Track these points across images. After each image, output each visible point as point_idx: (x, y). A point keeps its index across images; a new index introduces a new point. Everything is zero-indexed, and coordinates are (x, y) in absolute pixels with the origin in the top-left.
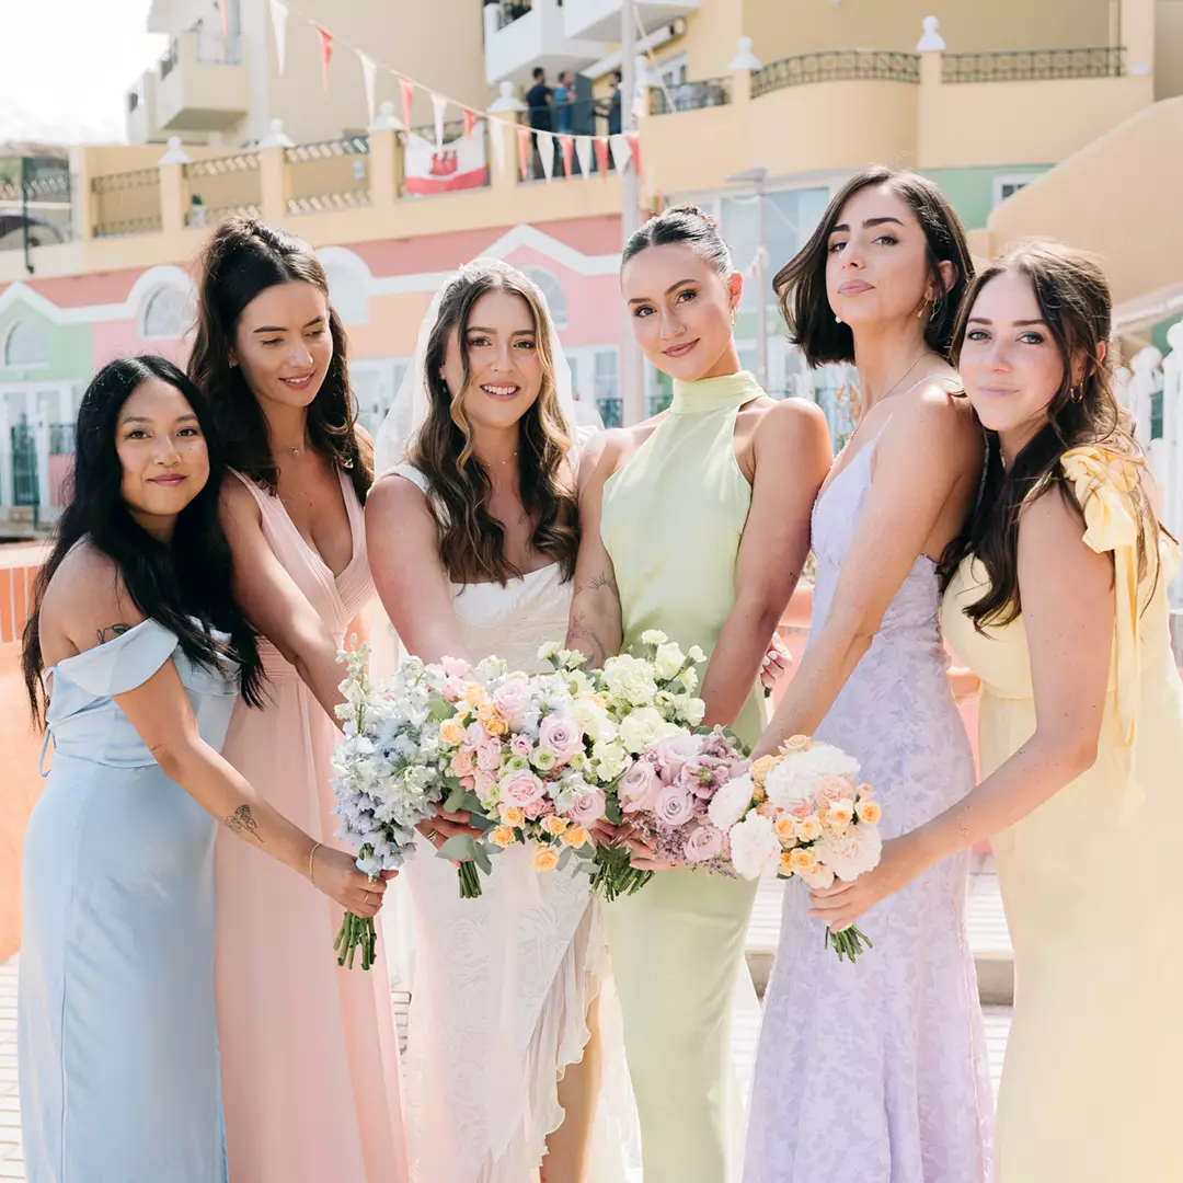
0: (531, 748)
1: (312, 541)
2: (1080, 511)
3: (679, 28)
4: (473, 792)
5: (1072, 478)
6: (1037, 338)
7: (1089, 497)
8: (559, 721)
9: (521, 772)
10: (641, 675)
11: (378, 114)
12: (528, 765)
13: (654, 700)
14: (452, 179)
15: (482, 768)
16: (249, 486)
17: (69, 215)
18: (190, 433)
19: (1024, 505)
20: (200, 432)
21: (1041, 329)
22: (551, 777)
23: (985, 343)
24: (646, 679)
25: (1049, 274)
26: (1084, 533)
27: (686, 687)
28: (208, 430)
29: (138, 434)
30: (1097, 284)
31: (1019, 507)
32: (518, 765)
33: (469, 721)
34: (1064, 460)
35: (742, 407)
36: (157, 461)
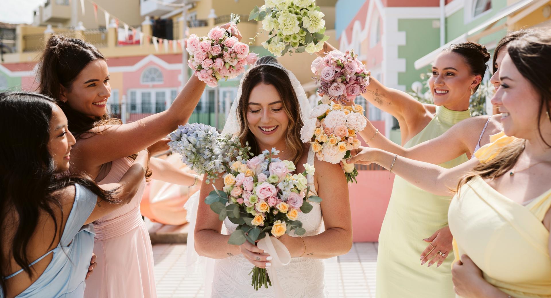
3: (195, 4)
11: (110, 22)
14: (131, 41)
17: (14, 45)
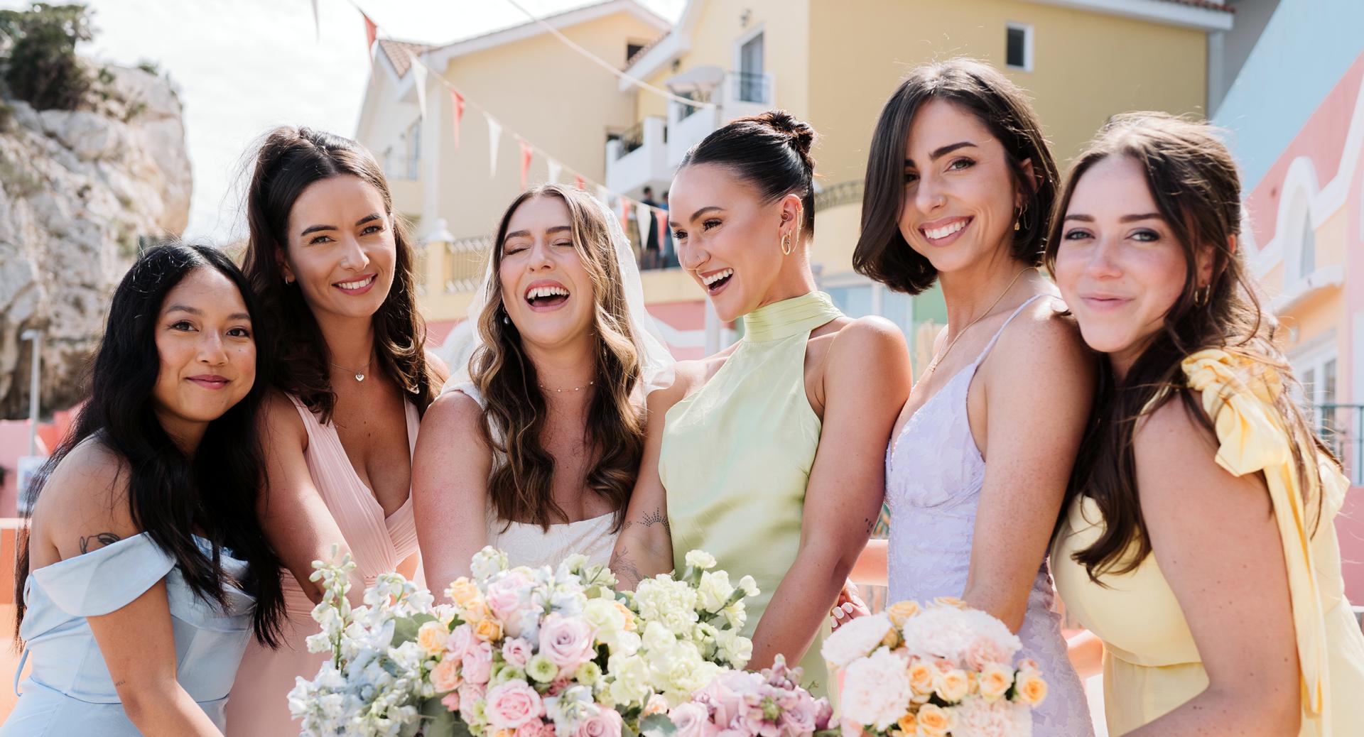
0: (528, 654)
1: (366, 476)
2: (1207, 425)
4: (457, 714)
5: (1198, 388)
6: (1152, 236)
7: (1220, 408)
8: (563, 621)
9: (514, 681)
10: (681, 600)
12: (525, 676)
13: (693, 634)
15: (468, 681)
16: (299, 409)
18: (242, 333)
19: (1140, 420)
20: (251, 335)
21: (1155, 224)
22: (549, 691)
23: (1090, 242)
24: (686, 606)
25: (1162, 156)
26: (1216, 452)
27: (733, 624)
28: (259, 334)
29: (183, 325)
30: (1224, 164)
31: (1133, 422)
32: (511, 675)
33: (456, 623)
34: (1187, 366)
35: (814, 332)
36: (201, 358)
